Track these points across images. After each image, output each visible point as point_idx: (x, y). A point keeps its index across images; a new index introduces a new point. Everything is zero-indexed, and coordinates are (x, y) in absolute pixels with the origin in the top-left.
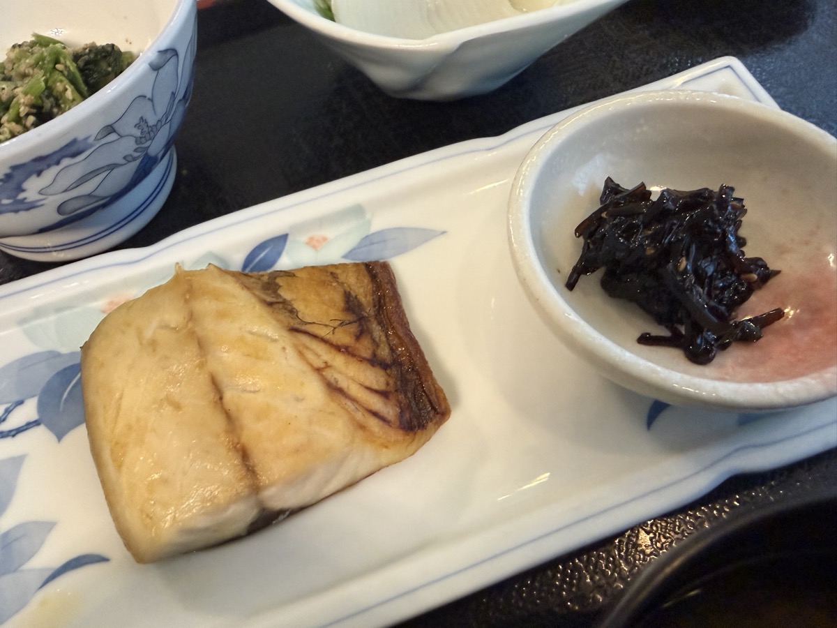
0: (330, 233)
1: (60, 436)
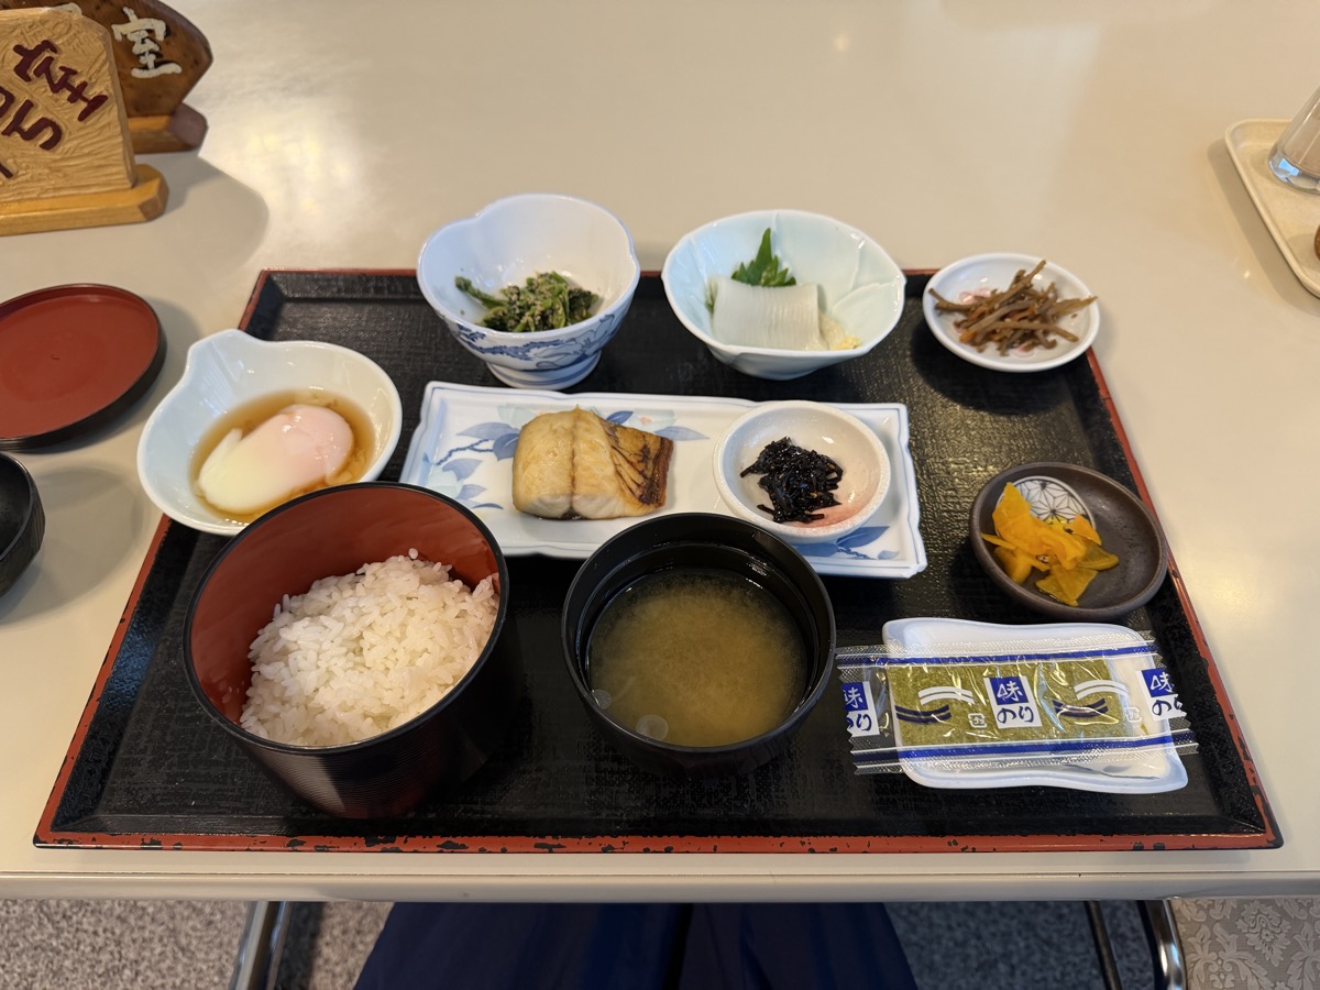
1: (499, 459)
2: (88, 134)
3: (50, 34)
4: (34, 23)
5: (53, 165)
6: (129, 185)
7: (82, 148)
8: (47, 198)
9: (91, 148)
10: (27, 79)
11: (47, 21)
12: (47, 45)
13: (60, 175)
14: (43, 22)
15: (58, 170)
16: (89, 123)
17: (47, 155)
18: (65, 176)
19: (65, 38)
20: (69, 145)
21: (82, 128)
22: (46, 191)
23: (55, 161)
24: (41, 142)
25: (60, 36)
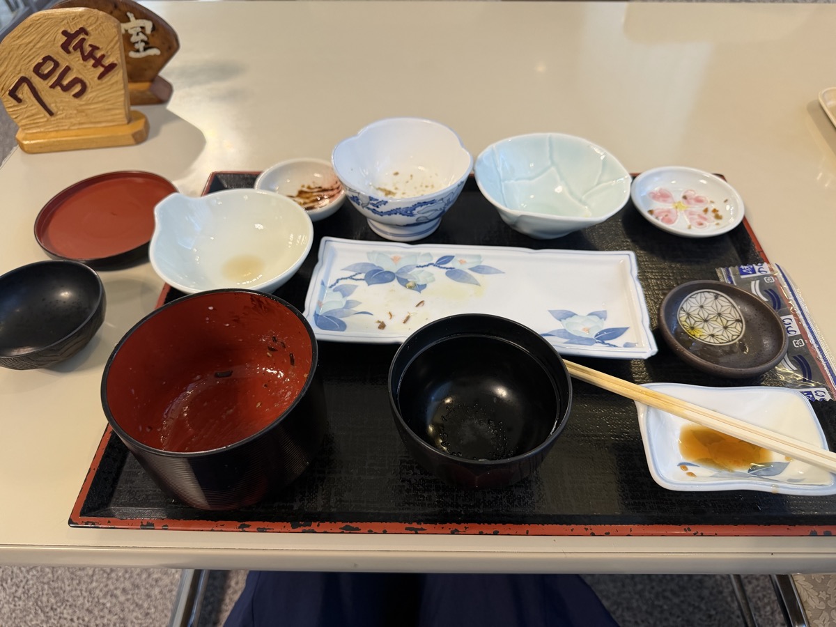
0: (468, 260)
1: (369, 285)
2: (103, 88)
3: (85, 23)
4: (75, 16)
5: (80, 108)
6: (126, 122)
7: (99, 97)
8: (74, 130)
9: (104, 98)
10: (68, 52)
11: (83, 15)
12: (83, 30)
13: (84, 114)
14: (81, 15)
15: (82, 111)
16: (104, 81)
17: (77, 101)
18: (86, 115)
19: (94, 26)
20: (90, 96)
21: (99, 85)
22: (74, 125)
23: (81, 105)
24: (74, 93)
25: (91, 25)
